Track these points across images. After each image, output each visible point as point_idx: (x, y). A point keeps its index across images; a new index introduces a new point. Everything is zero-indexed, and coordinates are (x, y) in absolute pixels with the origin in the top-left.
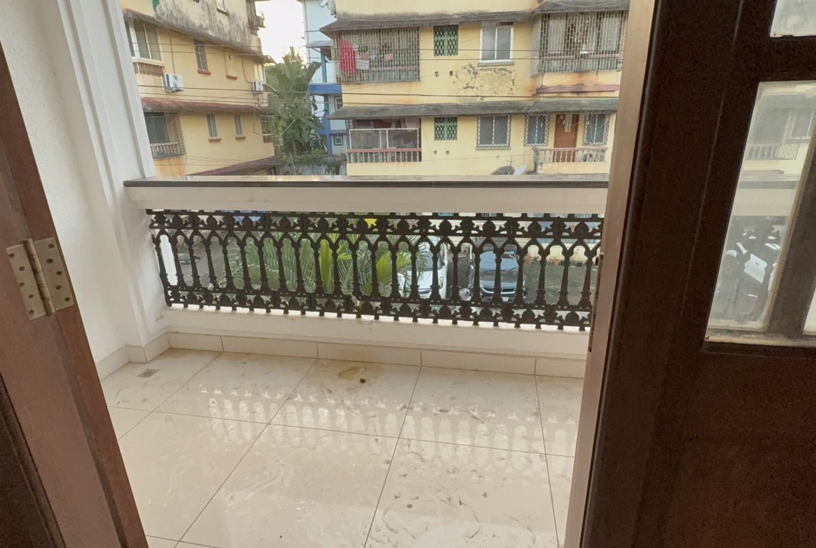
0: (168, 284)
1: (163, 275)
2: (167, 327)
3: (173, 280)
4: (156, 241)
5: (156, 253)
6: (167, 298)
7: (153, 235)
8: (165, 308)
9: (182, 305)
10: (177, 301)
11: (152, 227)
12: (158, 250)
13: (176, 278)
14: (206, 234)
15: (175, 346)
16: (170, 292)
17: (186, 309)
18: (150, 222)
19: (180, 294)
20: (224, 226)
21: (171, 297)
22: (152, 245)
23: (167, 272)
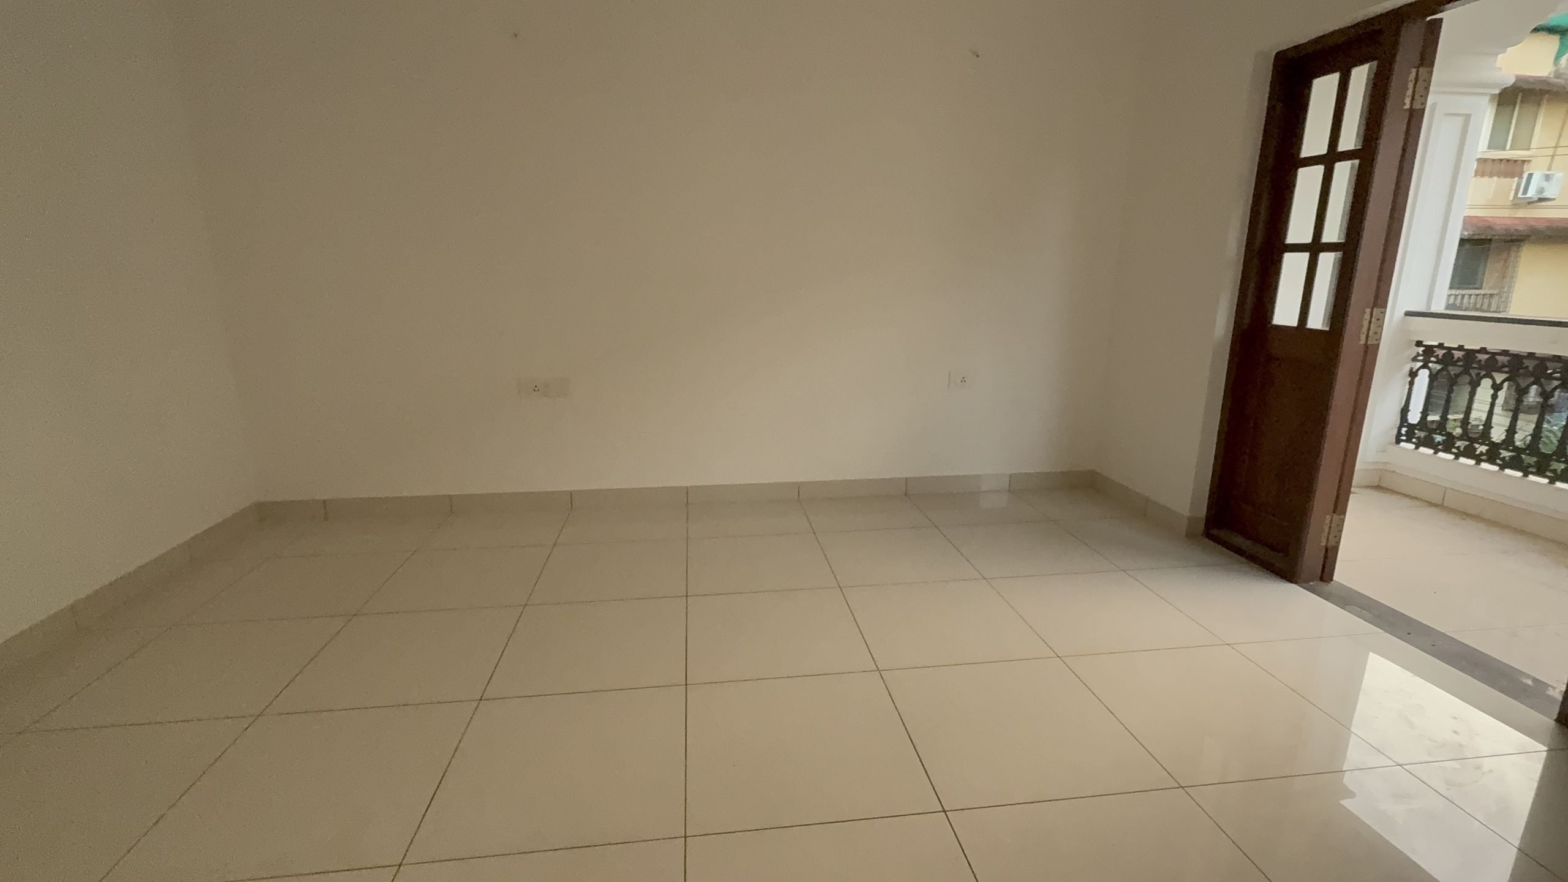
0: (1406, 420)
1: (1405, 411)
2: (1385, 463)
3: (1414, 417)
4: (1413, 374)
5: (1408, 387)
6: (1399, 434)
7: (1412, 369)
8: (1391, 444)
9: (1413, 446)
10: (1408, 441)
11: (1415, 359)
12: (1411, 383)
13: (1420, 415)
14: (1435, 368)
15: (1385, 485)
16: (1404, 430)
17: (1416, 451)
18: (1414, 354)
19: (1415, 434)
20: (1460, 363)
21: (1404, 435)
22: (1408, 376)
23: (1410, 408)
